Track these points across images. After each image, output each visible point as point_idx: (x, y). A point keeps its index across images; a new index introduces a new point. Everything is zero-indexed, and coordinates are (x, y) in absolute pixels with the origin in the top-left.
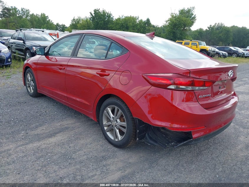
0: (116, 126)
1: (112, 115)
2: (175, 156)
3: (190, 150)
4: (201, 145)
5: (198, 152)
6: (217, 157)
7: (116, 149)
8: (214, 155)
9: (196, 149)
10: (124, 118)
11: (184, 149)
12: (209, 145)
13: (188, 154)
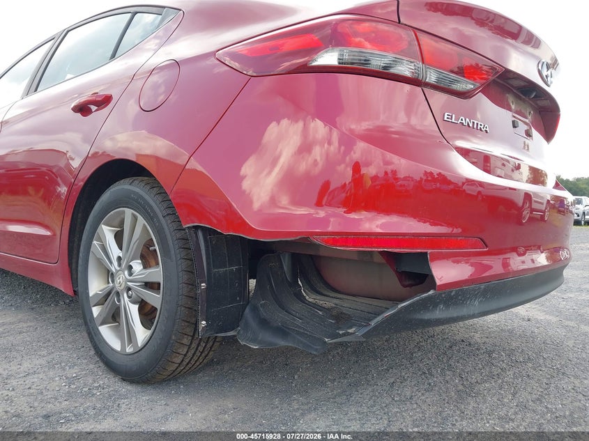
0: (129, 289)
1: (115, 251)
2: (371, 402)
3: (430, 384)
4: (468, 369)
5: (461, 387)
6: (538, 399)
7: (125, 388)
8: (523, 396)
9: (451, 378)
10: (155, 250)
11: (406, 380)
12: (496, 366)
13: (423, 394)
